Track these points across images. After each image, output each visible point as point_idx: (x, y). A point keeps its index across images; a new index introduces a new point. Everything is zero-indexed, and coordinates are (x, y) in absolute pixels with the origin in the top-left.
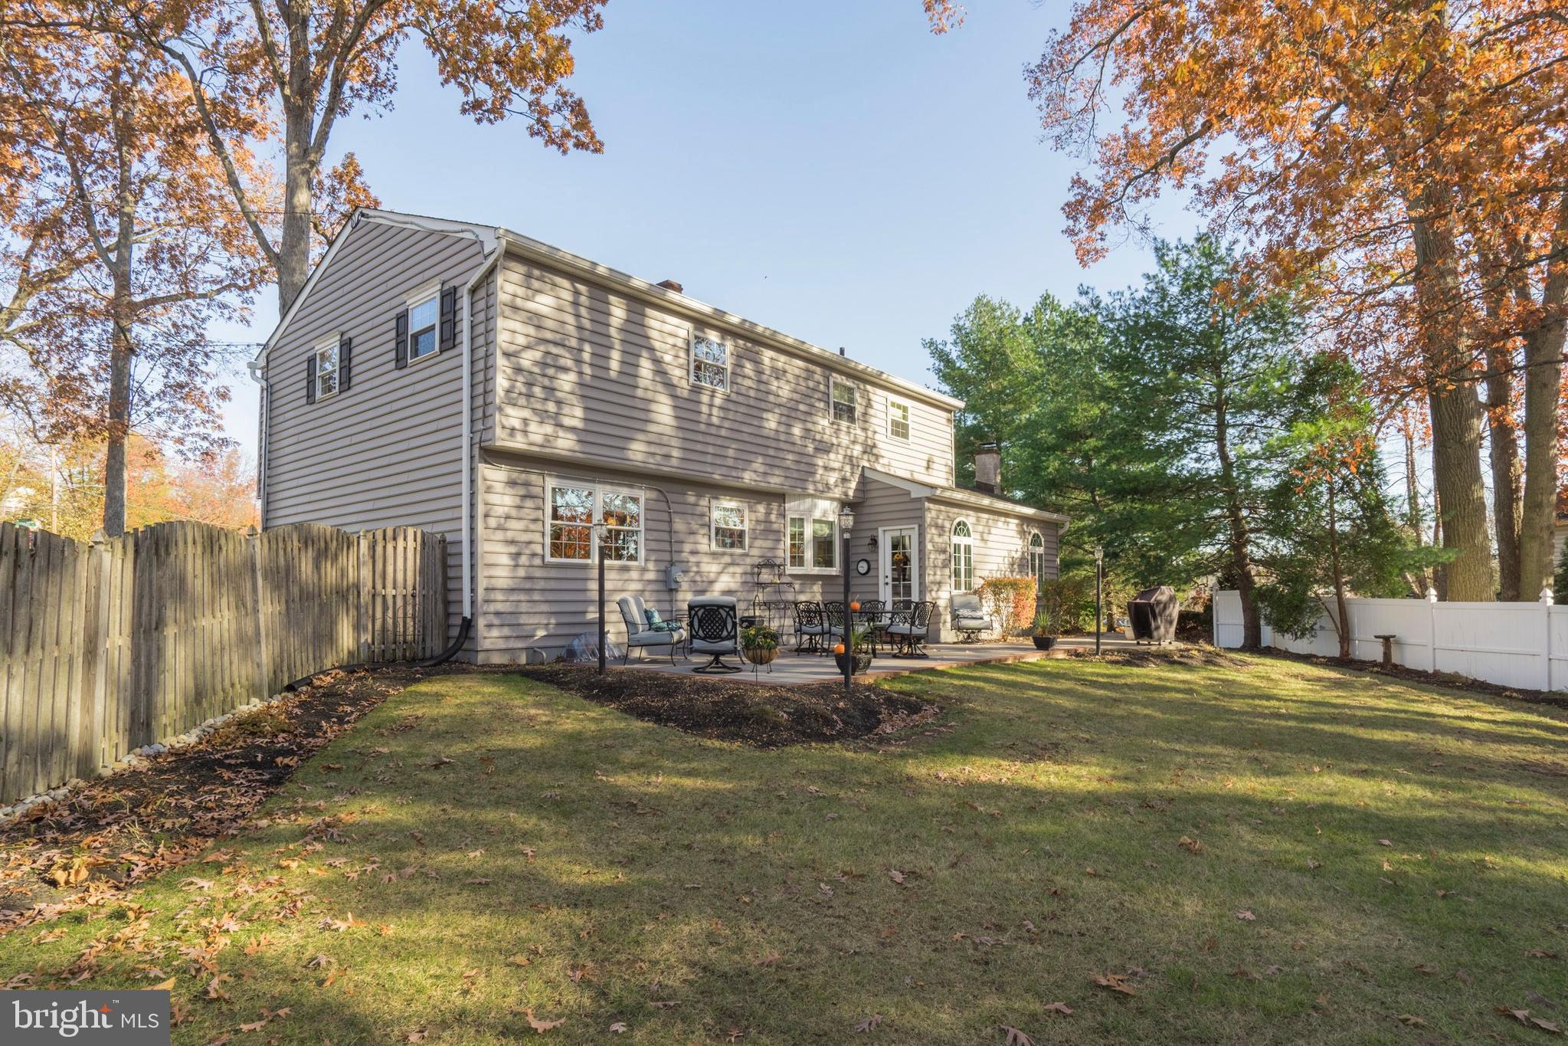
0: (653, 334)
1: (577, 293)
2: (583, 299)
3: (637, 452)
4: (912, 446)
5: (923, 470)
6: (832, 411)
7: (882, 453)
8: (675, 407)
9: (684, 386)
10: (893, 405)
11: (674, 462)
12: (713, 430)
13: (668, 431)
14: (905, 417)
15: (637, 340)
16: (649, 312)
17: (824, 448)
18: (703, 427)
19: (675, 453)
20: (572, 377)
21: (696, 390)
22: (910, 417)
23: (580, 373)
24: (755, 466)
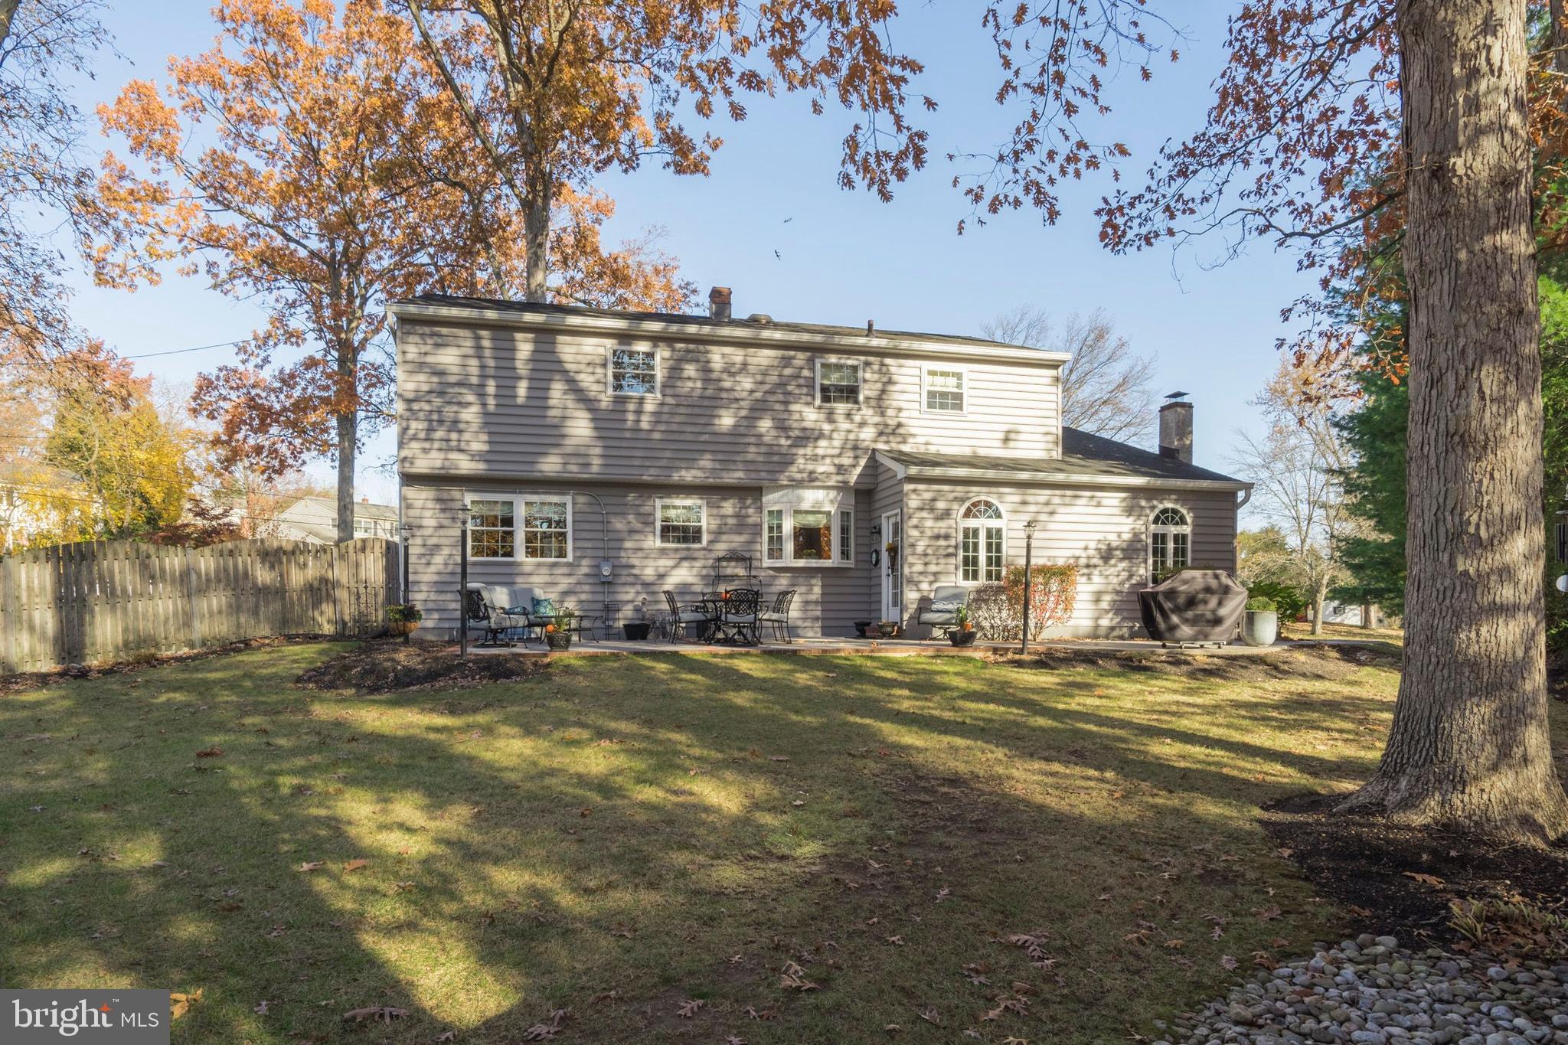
0: (565, 357)
1: (478, 338)
2: (486, 343)
3: (550, 465)
4: (971, 417)
5: (999, 444)
6: (818, 395)
7: (913, 431)
8: (593, 420)
9: (606, 398)
10: (932, 373)
11: (595, 469)
12: (643, 435)
13: (587, 441)
14: (959, 386)
15: (547, 366)
16: (561, 338)
17: (809, 437)
18: (628, 435)
19: (596, 461)
20: (475, 409)
21: (620, 400)
22: (965, 386)
23: (484, 405)
24: (702, 463)
